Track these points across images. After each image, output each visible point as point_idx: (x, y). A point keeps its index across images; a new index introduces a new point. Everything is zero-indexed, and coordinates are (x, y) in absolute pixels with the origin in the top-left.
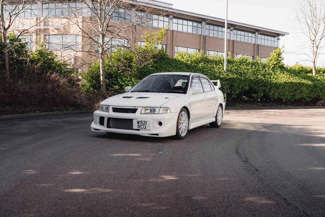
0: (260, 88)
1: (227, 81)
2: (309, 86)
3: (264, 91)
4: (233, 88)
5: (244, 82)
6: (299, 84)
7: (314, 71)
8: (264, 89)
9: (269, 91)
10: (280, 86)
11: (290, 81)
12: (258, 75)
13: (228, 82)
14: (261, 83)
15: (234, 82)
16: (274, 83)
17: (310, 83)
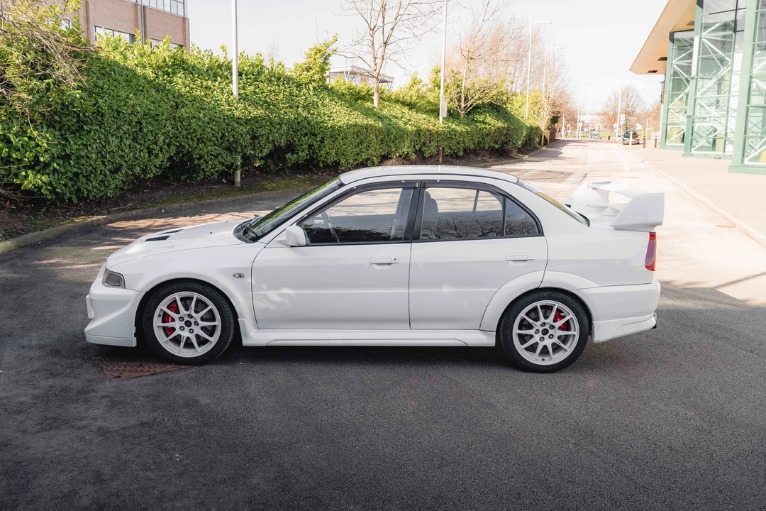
0: (304, 139)
1: (246, 123)
2: (380, 131)
3: (310, 146)
4: (257, 142)
5: (278, 127)
6: (367, 127)
7: (375, 98)
8: (310, 140)
9: (320, 147)
10: (339, 135)
11: (352, 122)
12: (297, 107)
13: (249, 127)
14: (306, 128)
15: (260, 127)
16: (329, 126)
17: (380, 124)
